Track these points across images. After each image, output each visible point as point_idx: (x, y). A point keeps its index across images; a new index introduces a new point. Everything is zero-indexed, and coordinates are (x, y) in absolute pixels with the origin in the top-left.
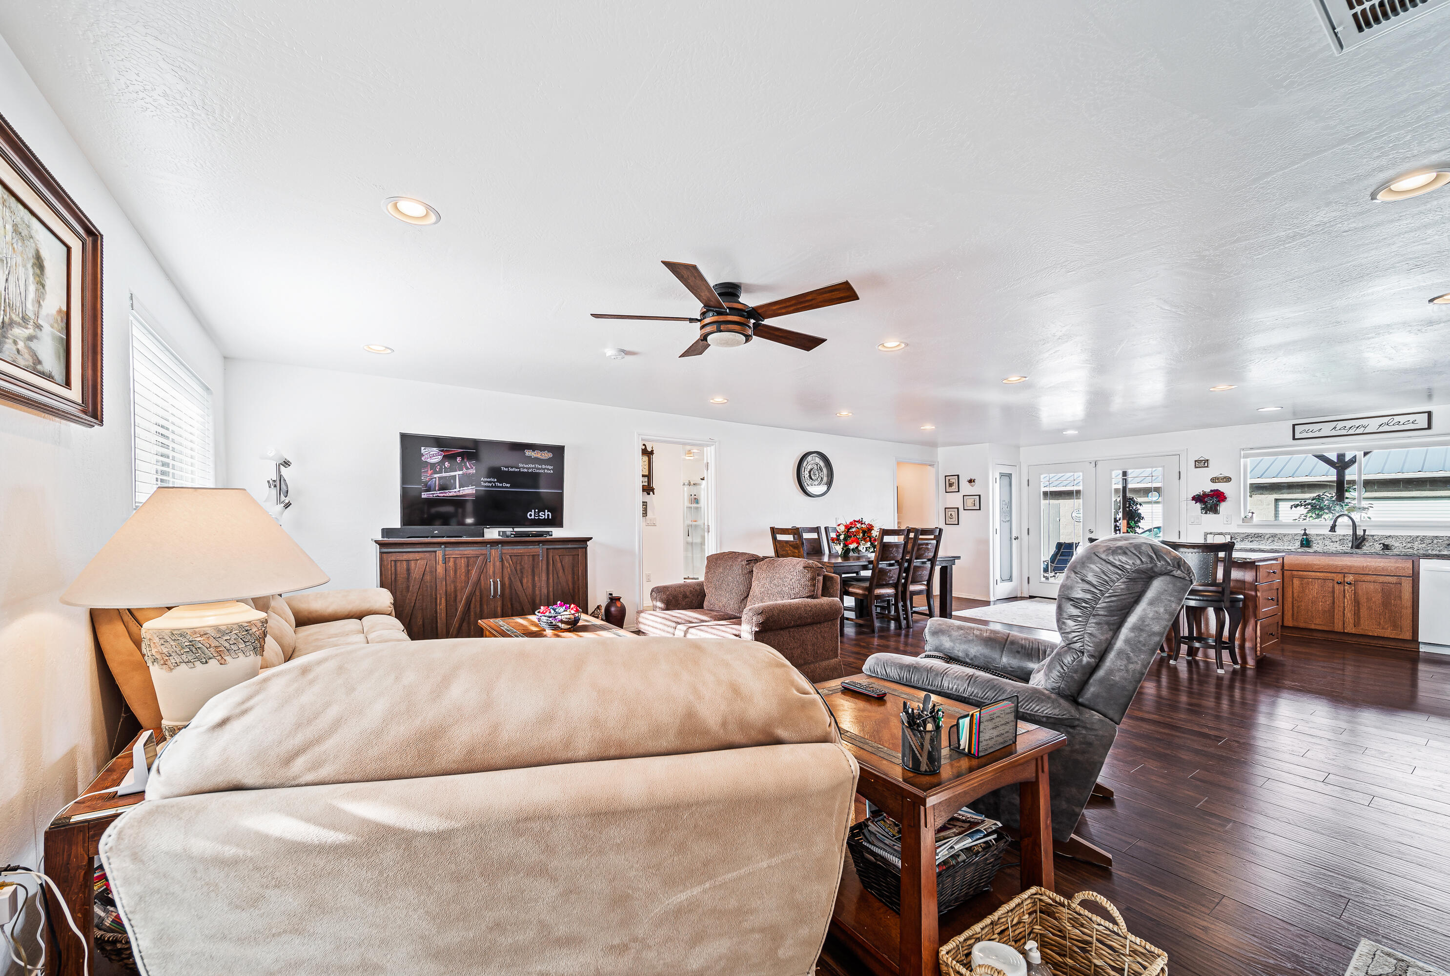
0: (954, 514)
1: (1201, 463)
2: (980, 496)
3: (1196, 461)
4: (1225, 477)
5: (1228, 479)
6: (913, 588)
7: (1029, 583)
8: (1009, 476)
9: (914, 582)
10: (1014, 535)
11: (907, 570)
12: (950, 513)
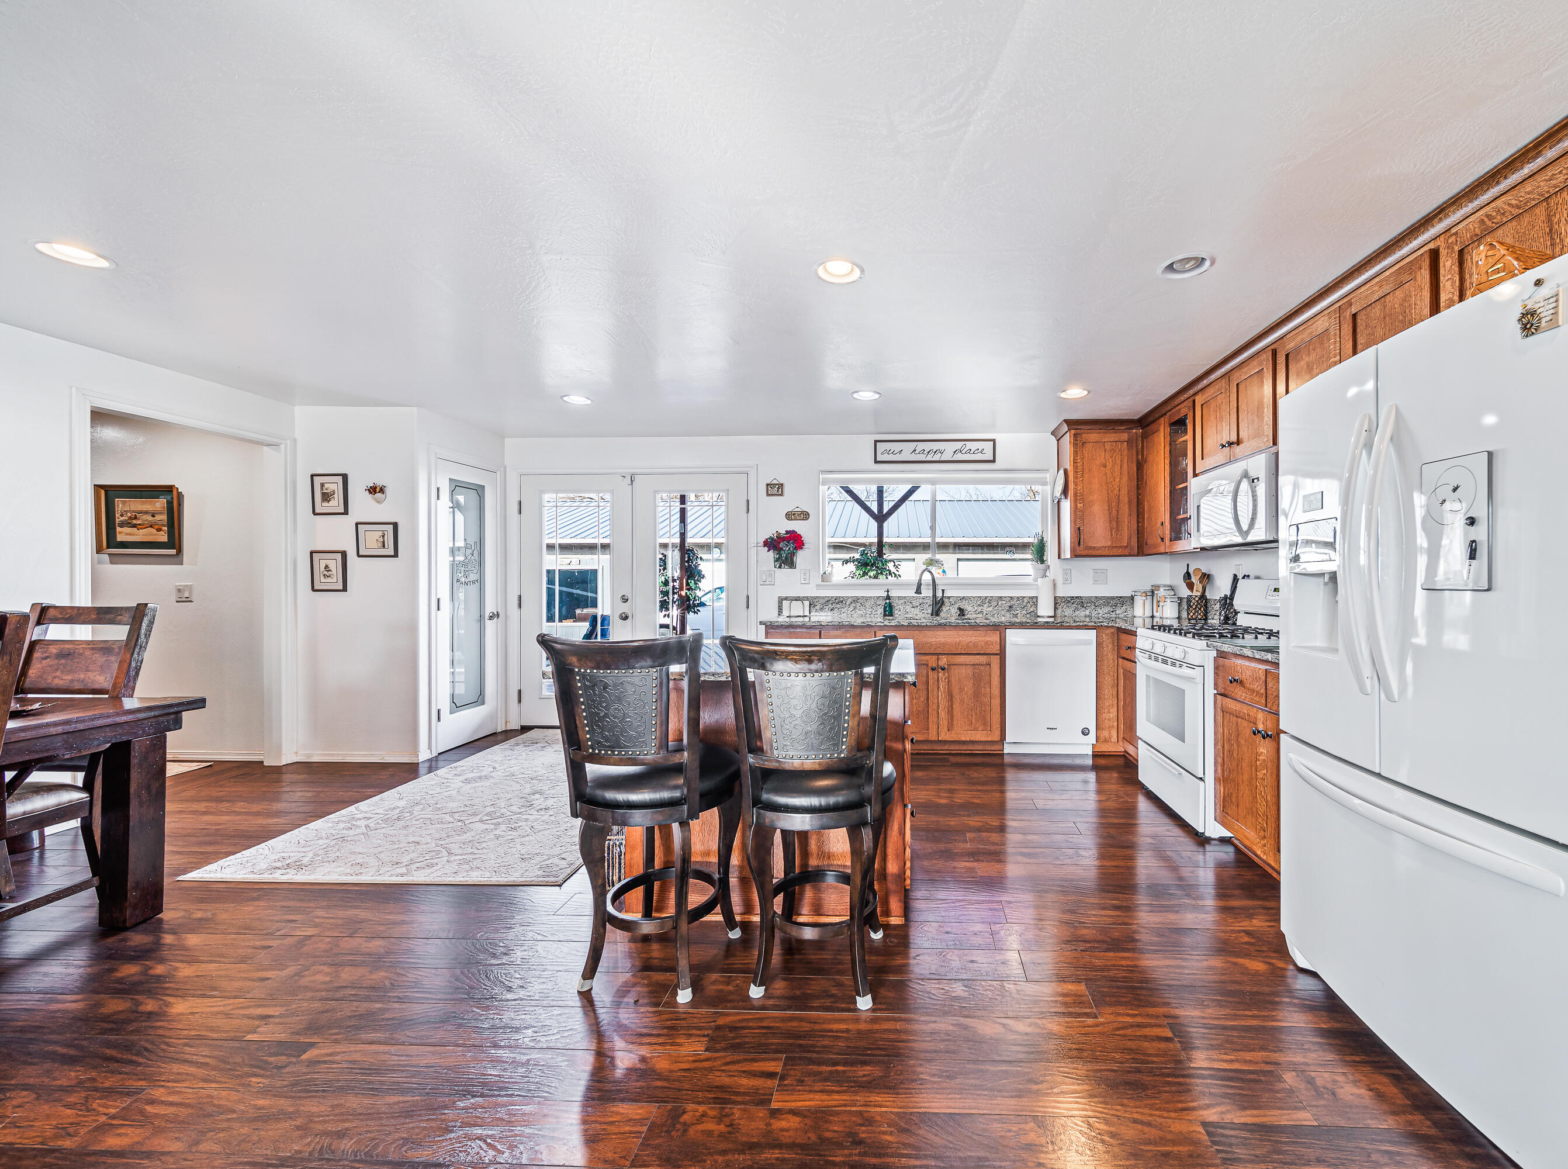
0: (335, 565)
1: (775, 489)
2: (395, 524)
3: (767, 485)
4: (802, 512)
5: (805, 516)
7: (520, 701)
8: (479, 490)
10: (490, 610)
12: (323, 563)
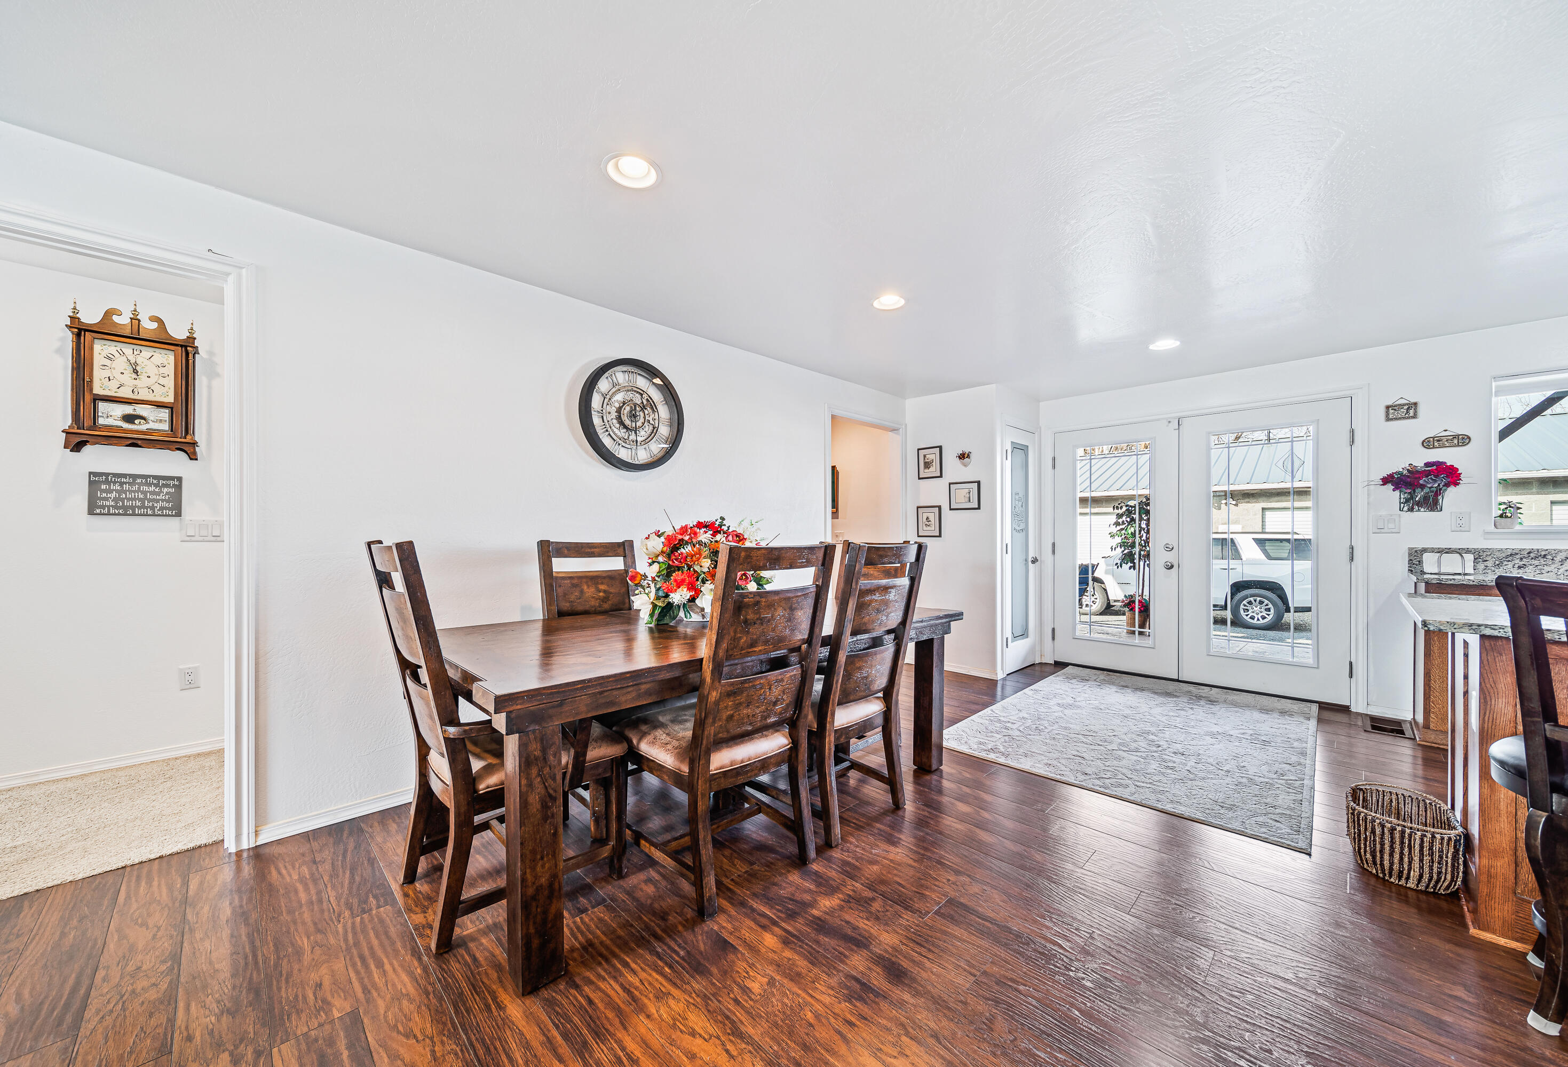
0: (933, 516)
1: (1400, 411)
2: (979, 483)
3: (1388, 407)
4: (1456, 437)
5: (1462, 440)
6: (844, 717)
7: (1053, 638)
8: (1024, 449)
9: (847, 699)
10: (1031, 555)
11: (828, 670)
12: (925, 516)
